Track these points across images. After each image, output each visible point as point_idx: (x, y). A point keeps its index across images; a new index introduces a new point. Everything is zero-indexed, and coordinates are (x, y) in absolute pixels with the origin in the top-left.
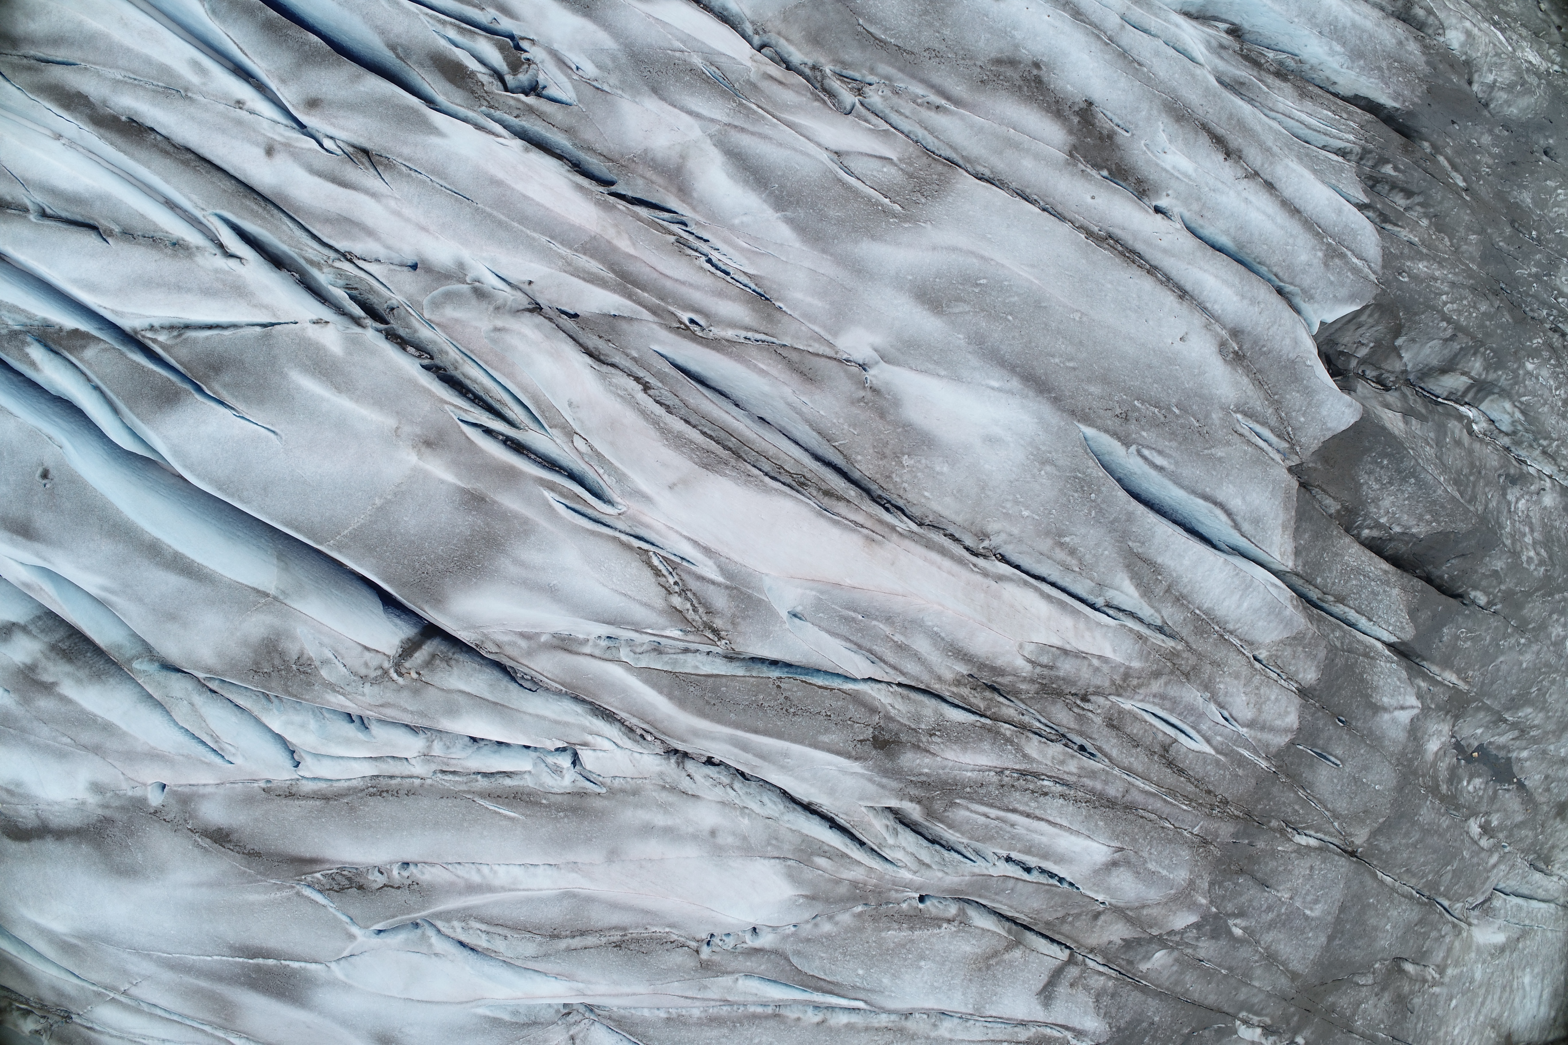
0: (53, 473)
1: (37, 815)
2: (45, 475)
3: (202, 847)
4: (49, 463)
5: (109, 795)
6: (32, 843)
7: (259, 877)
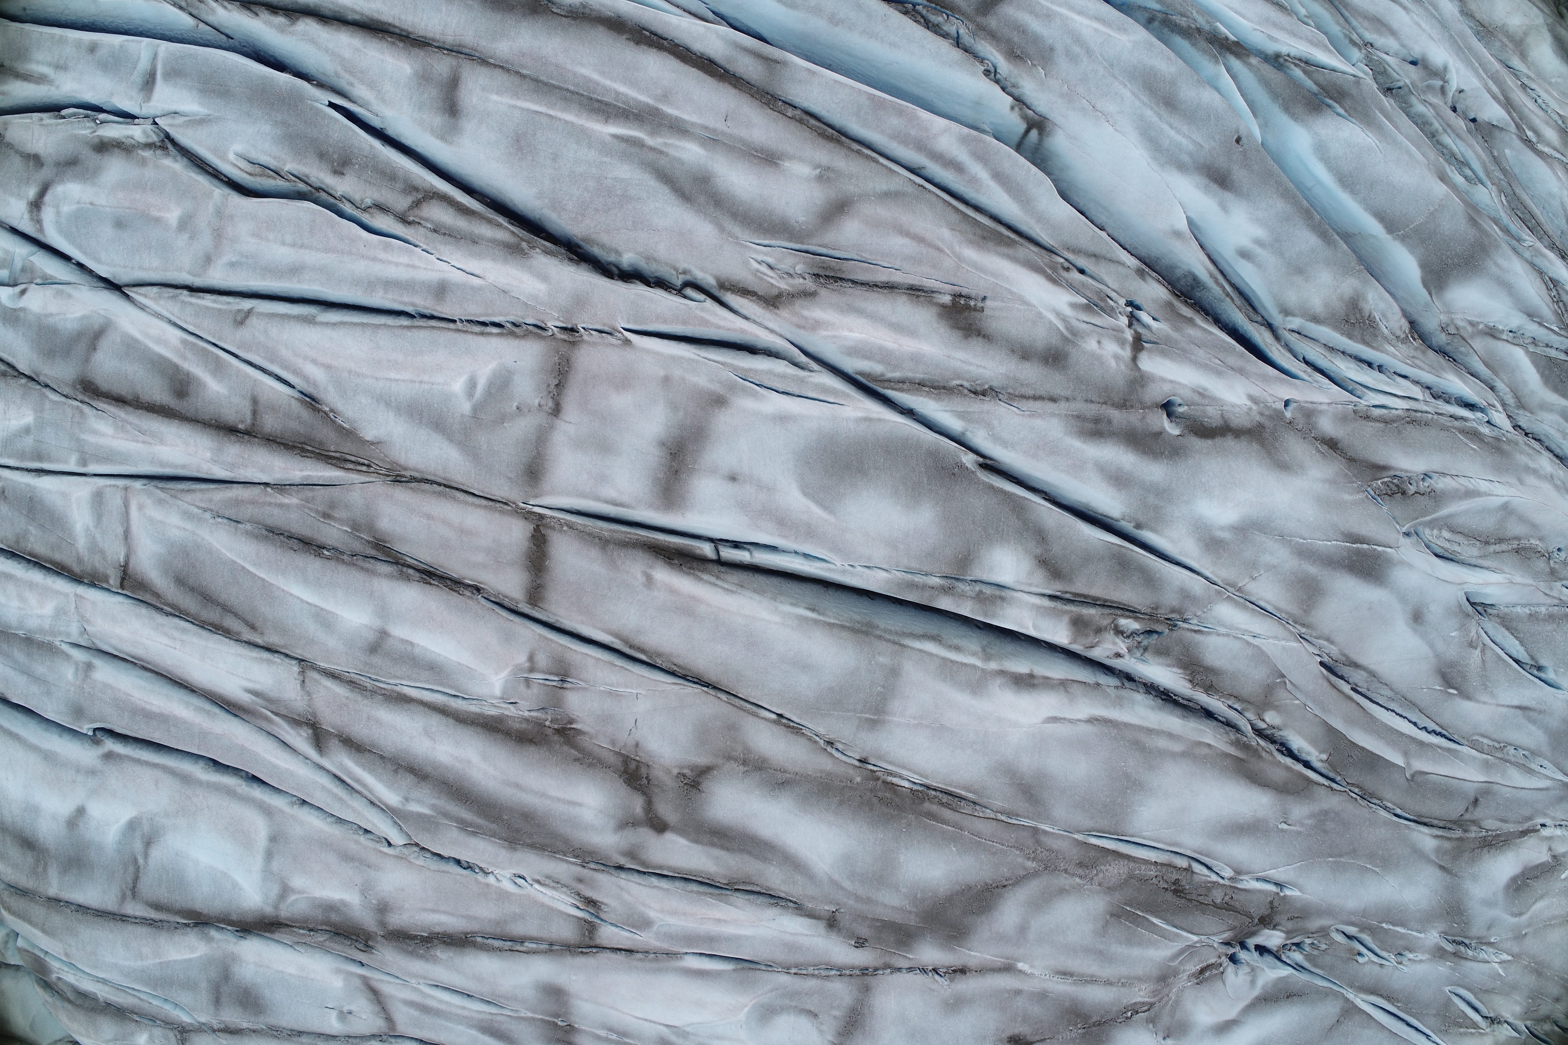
0: (1244, 141)
1: (1222, 416)
2: (1238, 141)
3: (1322, 453)
4: (1243, 133)
5: (1262, 405)
6: (1216, 440)
7: (1354, 479)
